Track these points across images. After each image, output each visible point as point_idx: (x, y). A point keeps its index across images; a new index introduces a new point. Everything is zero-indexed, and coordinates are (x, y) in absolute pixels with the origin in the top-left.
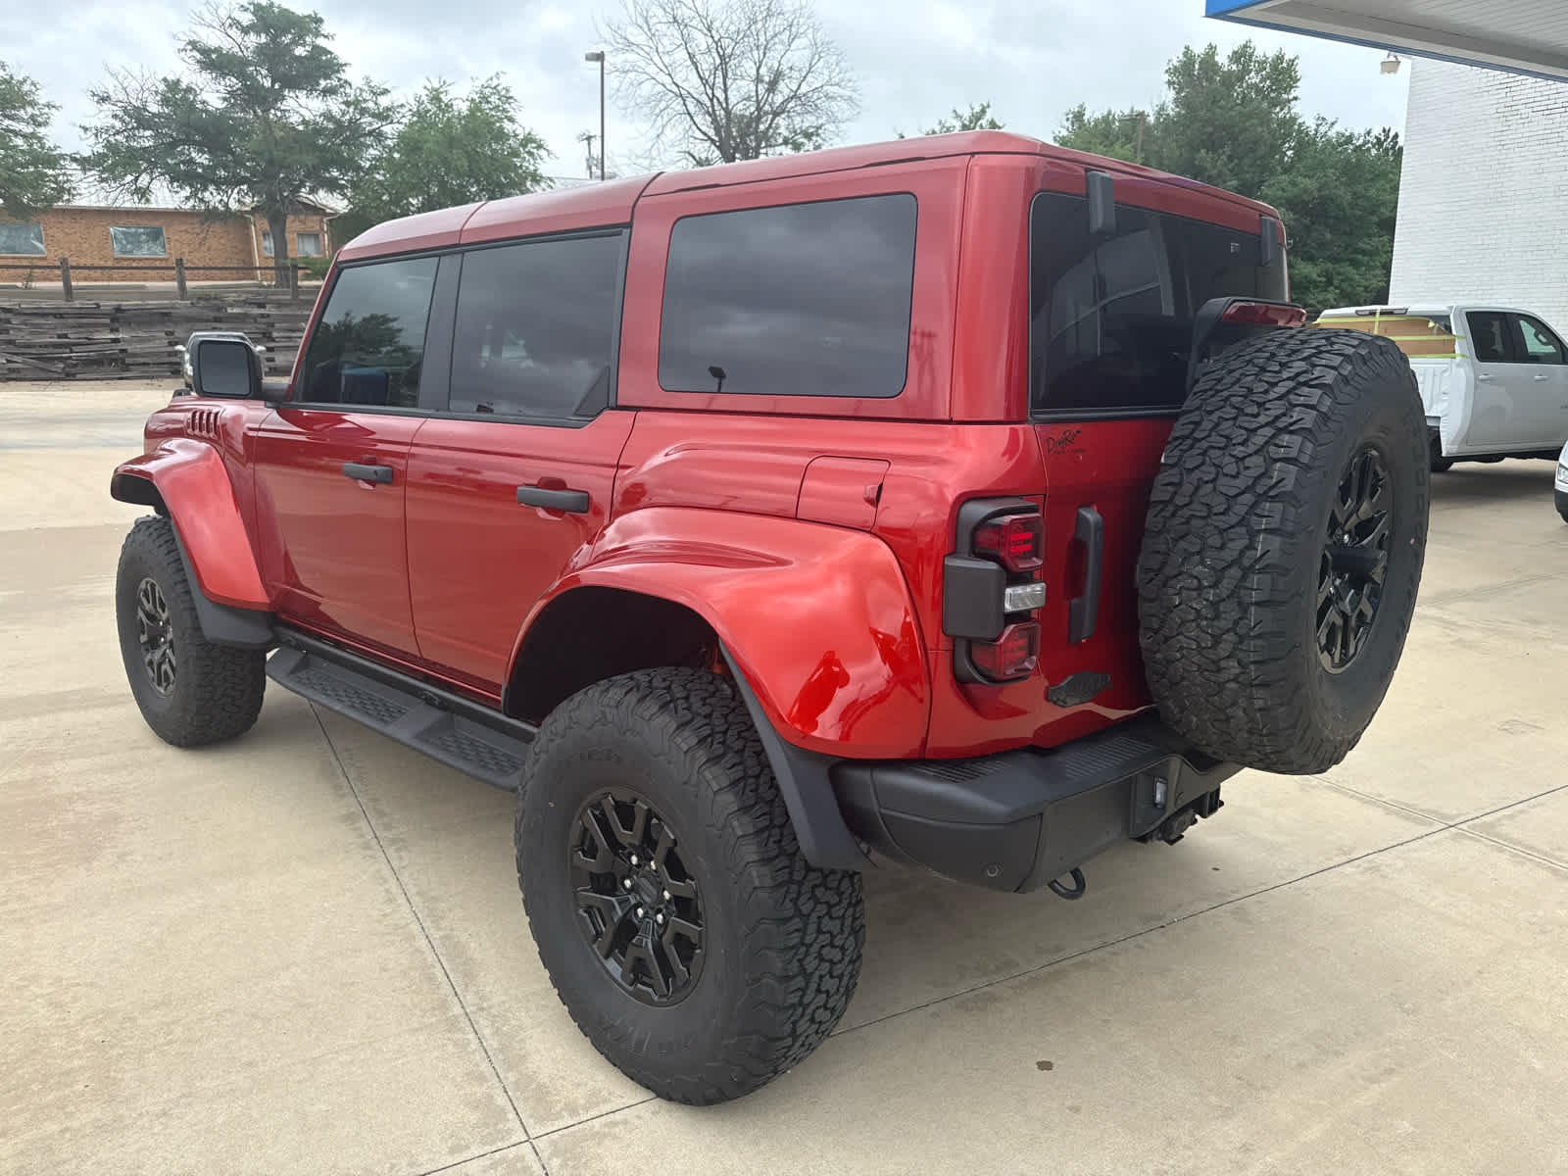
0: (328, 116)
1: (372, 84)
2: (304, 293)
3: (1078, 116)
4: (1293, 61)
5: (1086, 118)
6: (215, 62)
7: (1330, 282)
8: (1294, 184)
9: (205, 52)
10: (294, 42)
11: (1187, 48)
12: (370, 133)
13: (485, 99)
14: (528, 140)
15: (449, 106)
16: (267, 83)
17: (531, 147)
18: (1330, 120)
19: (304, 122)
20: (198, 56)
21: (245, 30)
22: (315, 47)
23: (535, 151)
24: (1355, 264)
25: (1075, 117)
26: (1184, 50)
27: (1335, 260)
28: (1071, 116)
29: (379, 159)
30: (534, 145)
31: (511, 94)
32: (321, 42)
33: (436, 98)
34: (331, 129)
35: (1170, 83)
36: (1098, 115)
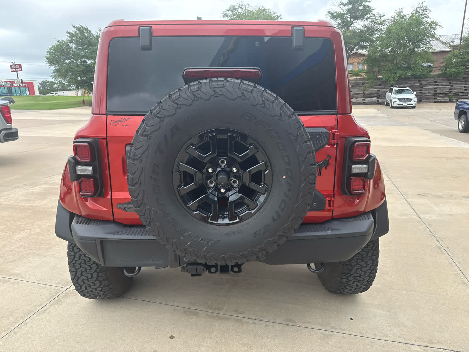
0: (365, 26)
1: (379, 14)
2: (351, 81)
6: (335, 16)
9: (332, 14)
10: (359, 6)
12: (377, 30)
13: (417, 12)
14: (433, 23)
15: (404, 16)
16: (349, 19)
17: (433, 25)
19: (358, 29)
20: (330, 15)
21: (345, 5)
22: (364, 6)
23: (434, 27)
29: (379, 37)
30: (434, 25)
31: (428, 8)
32: (367, 4)
33: (399, 14)
34: (366, 30)
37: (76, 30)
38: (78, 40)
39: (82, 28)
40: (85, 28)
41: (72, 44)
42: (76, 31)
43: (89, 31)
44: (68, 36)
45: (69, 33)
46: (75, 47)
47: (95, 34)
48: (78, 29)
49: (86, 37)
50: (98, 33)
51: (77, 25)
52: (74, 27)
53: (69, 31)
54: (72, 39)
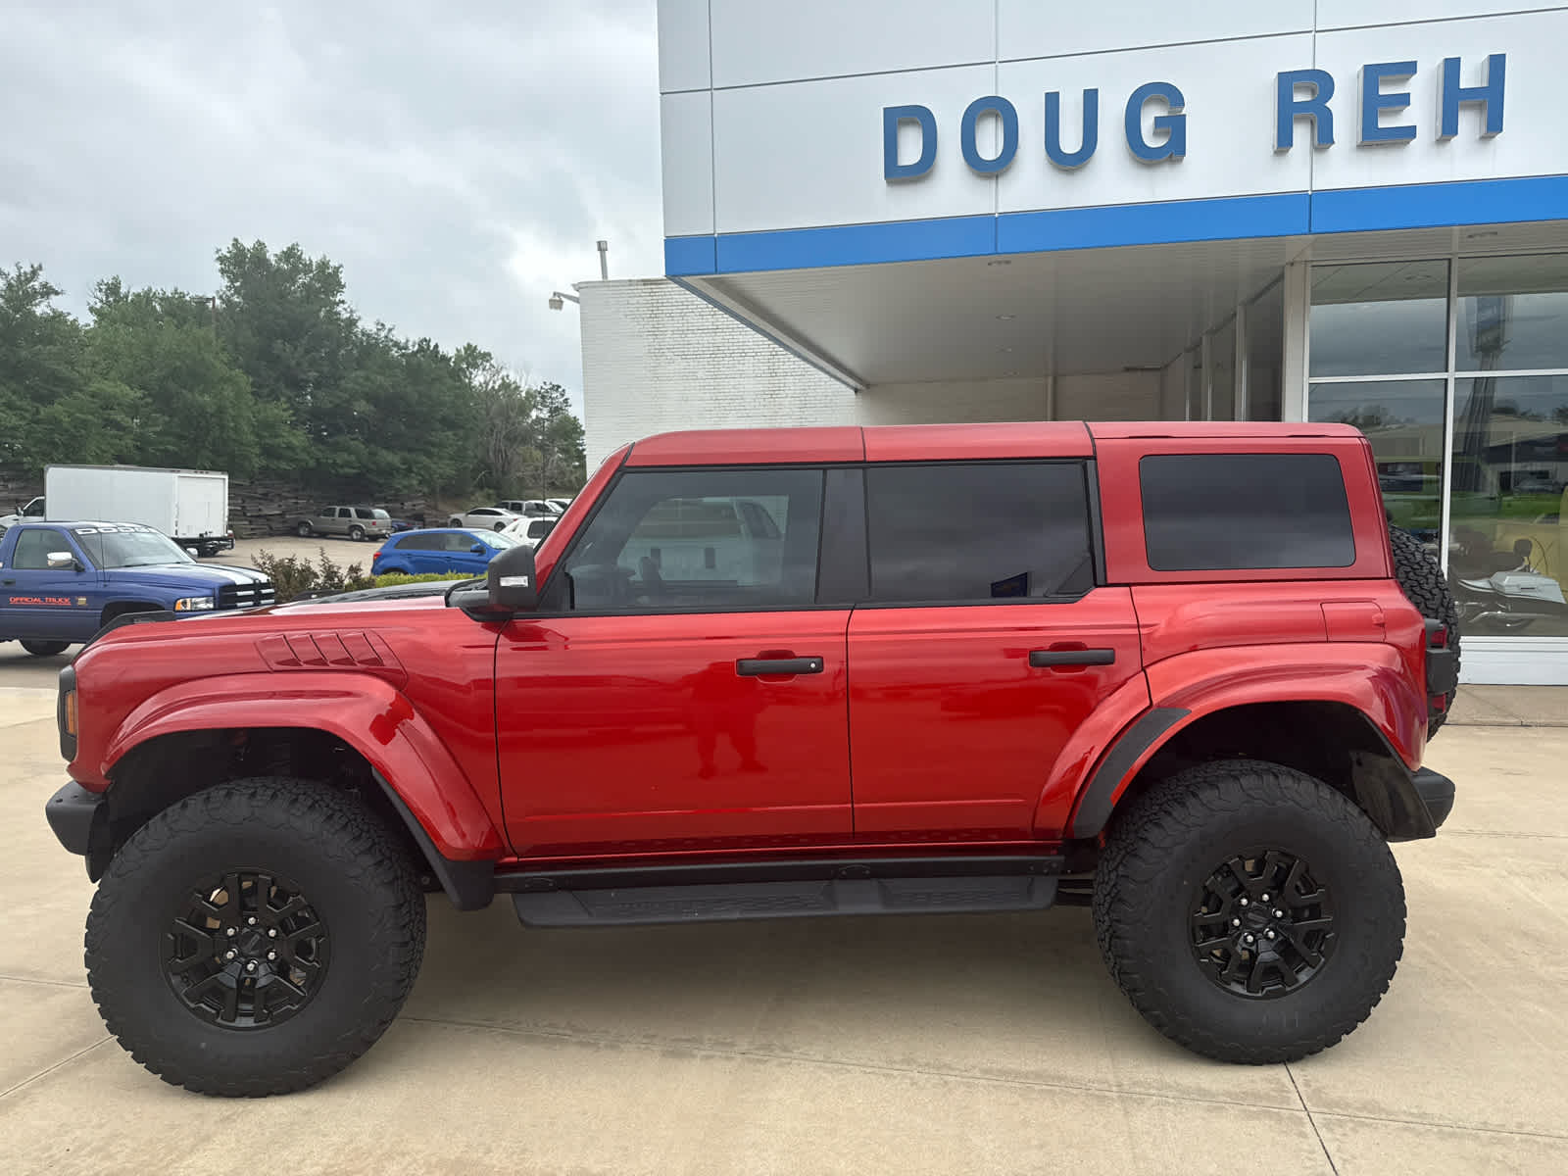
3: (113, 289)
4: (339, 268)
5: (123, 290)
7: (409, 470)
8: (367, 379)
11: (236, 240)
18: (388, 326)
24: (429, 455)
25: (108, 289)
26: (232, 242)
27: (410, 450)
28: (103, 287)
35: (222, 271)
36: (137, 289)
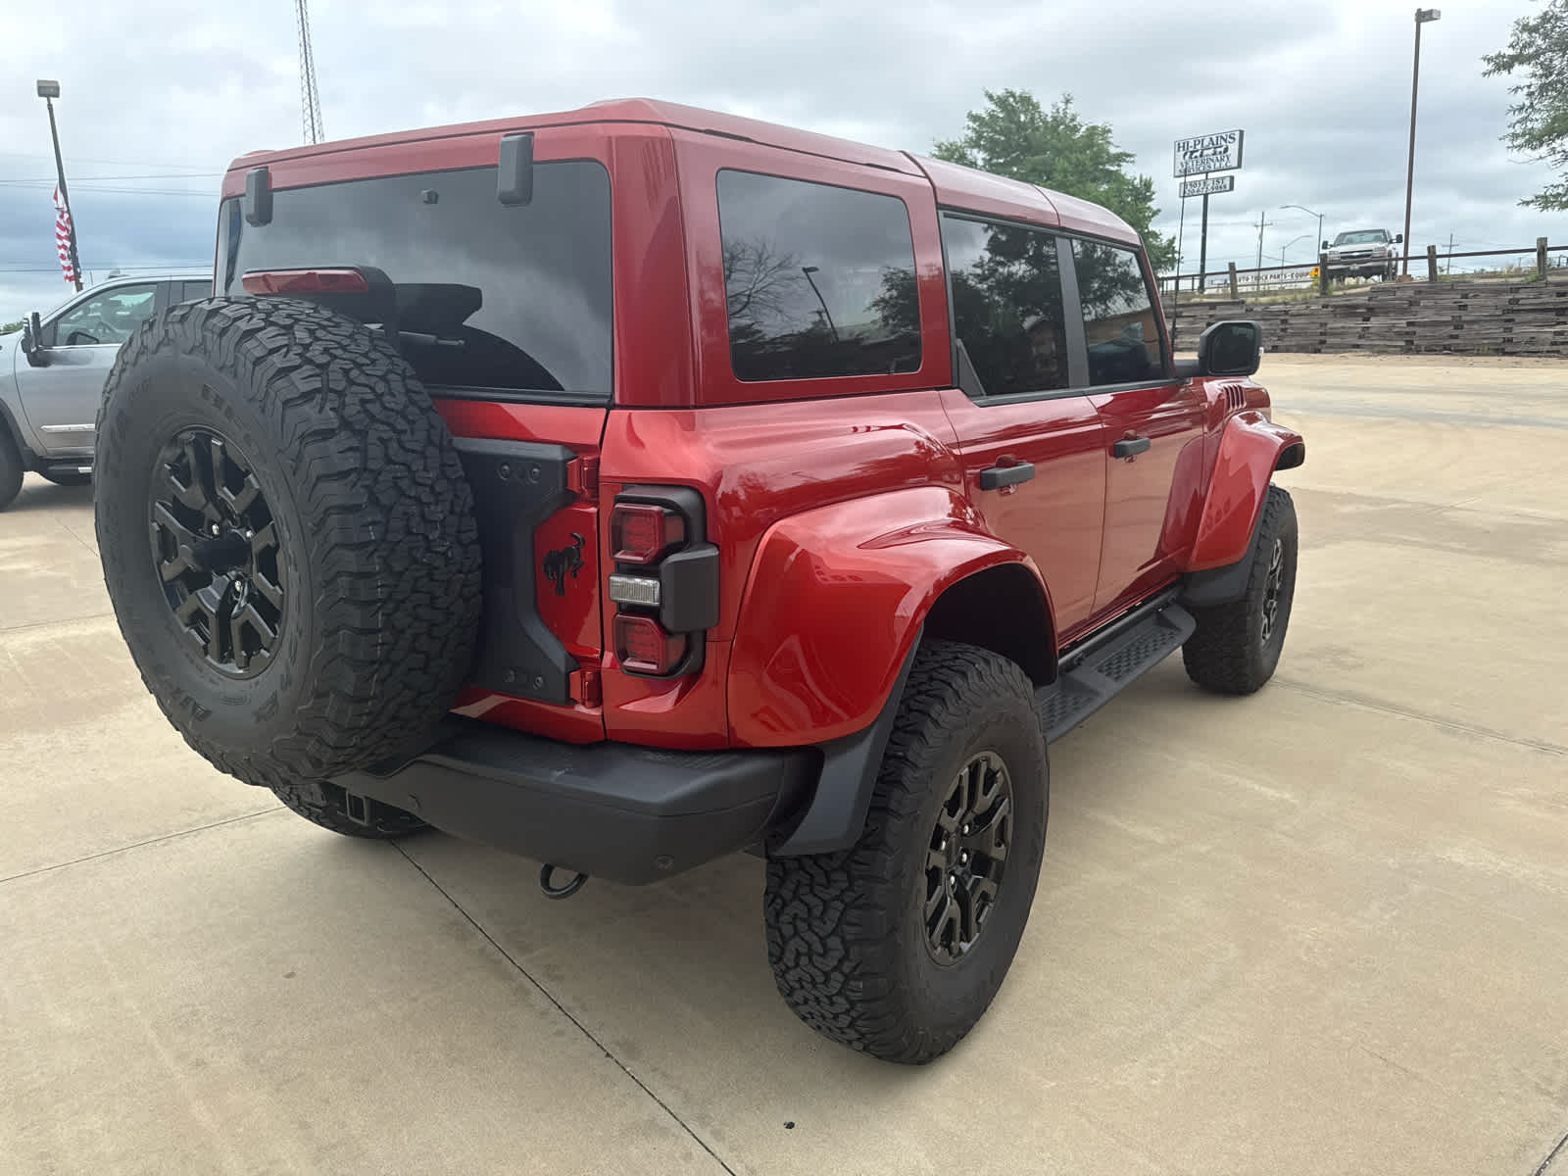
37: (993, 107)
38: (997, 137)
39: (1011, 100)
40: (1020, 96)
41: (975, 151)
42: (993, 111)
43: (1033, 105)
44: (969, 128)
45: (975, 118)
46: (983, 159)
47: (1050, 115)
48: (1002, 102)
49: (1021, 126)
50: (1061, 110)
51: (999, 92)
52: (991, 97)
53: (974, 113)
54: (980, 136)
